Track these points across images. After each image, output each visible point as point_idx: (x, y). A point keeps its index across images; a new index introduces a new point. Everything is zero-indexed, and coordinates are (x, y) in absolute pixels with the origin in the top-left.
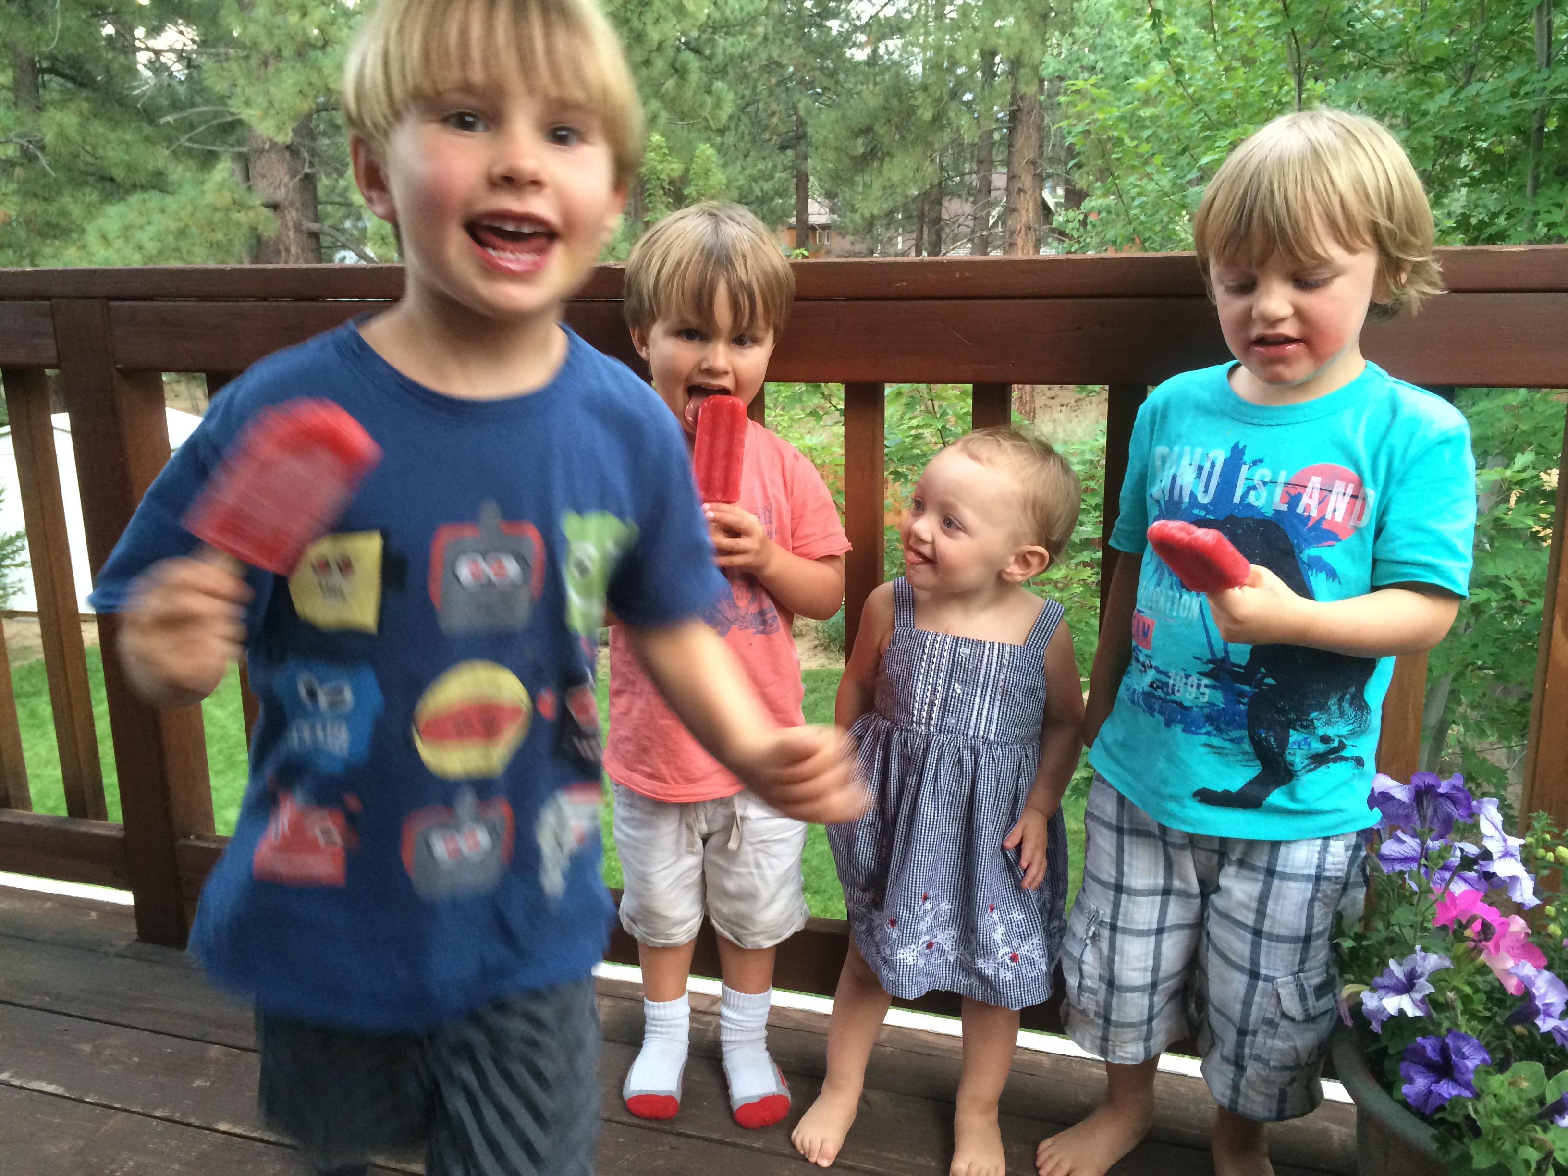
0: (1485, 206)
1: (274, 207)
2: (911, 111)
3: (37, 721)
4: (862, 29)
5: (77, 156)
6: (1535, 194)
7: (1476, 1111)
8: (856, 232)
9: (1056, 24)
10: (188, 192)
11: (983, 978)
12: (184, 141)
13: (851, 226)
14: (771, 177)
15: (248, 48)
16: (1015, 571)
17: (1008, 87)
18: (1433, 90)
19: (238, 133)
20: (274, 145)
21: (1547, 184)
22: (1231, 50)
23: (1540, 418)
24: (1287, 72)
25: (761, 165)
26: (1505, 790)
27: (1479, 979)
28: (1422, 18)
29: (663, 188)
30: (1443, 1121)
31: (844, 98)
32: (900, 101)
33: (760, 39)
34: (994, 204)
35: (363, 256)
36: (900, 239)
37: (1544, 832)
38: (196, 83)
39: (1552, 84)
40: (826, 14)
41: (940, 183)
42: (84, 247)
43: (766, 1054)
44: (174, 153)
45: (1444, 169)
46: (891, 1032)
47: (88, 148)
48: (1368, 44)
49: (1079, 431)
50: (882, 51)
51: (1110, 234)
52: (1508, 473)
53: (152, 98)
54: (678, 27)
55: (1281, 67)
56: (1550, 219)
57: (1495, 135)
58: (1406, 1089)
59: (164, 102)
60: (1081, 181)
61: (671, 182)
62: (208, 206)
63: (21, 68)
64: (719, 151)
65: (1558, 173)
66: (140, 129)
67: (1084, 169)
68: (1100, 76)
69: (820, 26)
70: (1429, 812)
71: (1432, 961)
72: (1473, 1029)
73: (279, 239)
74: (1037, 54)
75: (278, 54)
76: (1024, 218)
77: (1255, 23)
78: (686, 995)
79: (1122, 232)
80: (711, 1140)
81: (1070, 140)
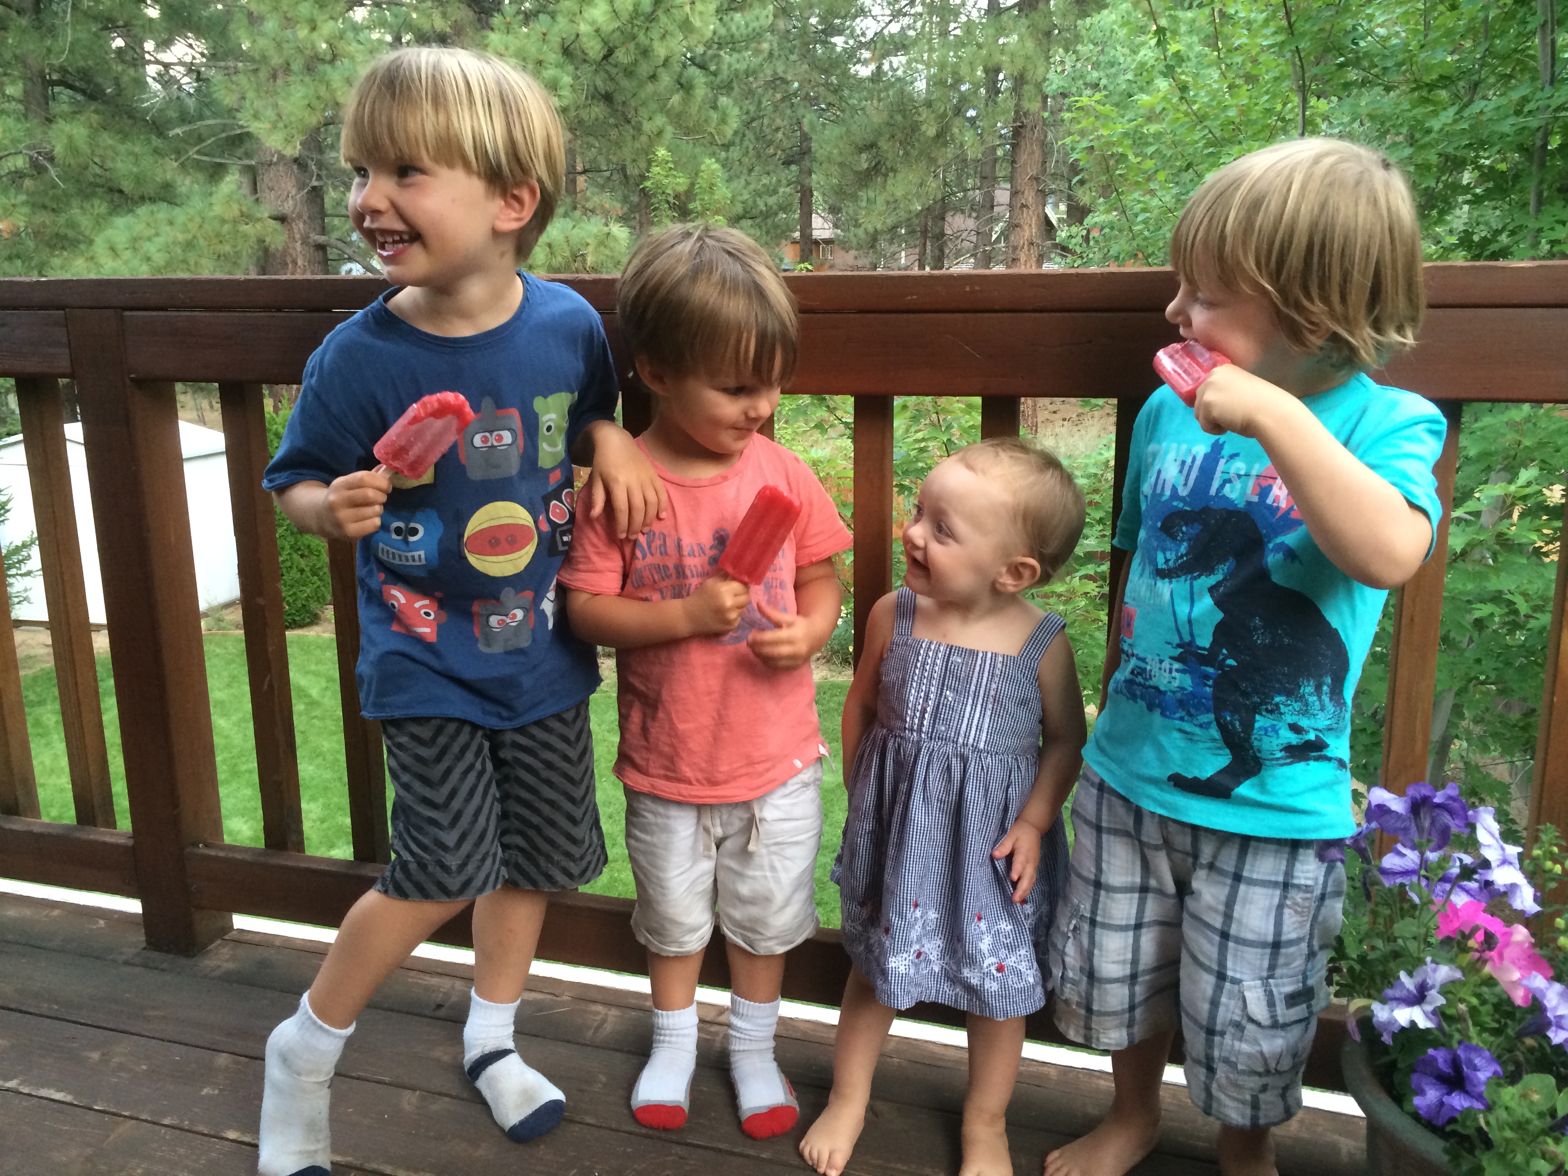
0: (1487, 224)
1: (282, 219)
2: (915, 127)
3: (40, 731)
4: (866, 46)
5: (86, 168)
6: (1538, 210)
7: (1488, 1123)
8: (859, 247)
9: (1059, 42)
10: (197, 203)
11: (969, 989)
12: (192, 153)
13: (854, 241)
14: (775, 192)
15: (256, 62)
16: (1008, 582)
17: (1011, 104)
18: (1438, 108)
19: (247, 145)
20: (282, 157)
21: (1551, 201)
22: (1235, 67)
23: (1543, 434)
24: (1291, 90)
25: (765, 180)
26: (1508, 804)
27: (1485, 989)
28: (1426, 36)
29: (668, 202)
30: (1454, 1133)
31: (848, 113)
32: (904, 117)
33: (766, 55)
34: (995, 220)
35: (368, 268)
36: (903, 254)
37: (1551, 845)
38: (205, 96)
39: (1555, 103)
40: (831, 30)
41: (943, 199)
42: (92, 258)
43: (774, 1065)
44: (183, 165)
45: (1446, 185)
46: (898, 1043)
47: (97, 160)
48: (1372, 61)
49: (1081, 445)
50: (886, 67)
51: (1114, 250)
52: (1512, 488)
53: (161, 110)
54: (684, 43)
55: (1286, 84)
56: (1554, 236)
57: (1499, 152)
58: (1417, 1101)
59: (172, 114)
60: (1084, 197)
61: (676, 197)
62: (215, 218)
63: (31, 79)
64: (723, 166)
65: (1560, 190)
66: (149, 142)
67: (1087, 186)
68: (1104, 93)
69: (825, 43)
70: (1427, 824)
71: (1443, 973)
72: (1484, 1042)
73: (285, 252)
74: (1041, 70)
75: (287, 68)
76: (1027, 234)
77: (1259, 40)
78: (695, 1005)
79: (1126, 247)
80: (719, 1151)
81: (1075, 156)
